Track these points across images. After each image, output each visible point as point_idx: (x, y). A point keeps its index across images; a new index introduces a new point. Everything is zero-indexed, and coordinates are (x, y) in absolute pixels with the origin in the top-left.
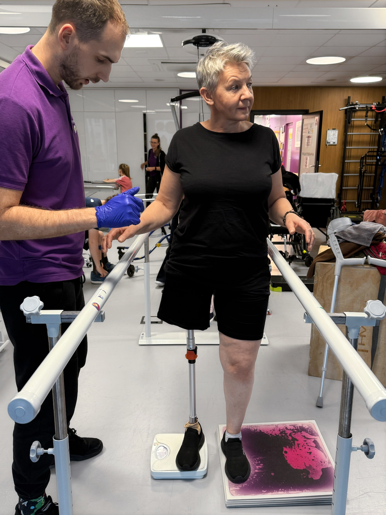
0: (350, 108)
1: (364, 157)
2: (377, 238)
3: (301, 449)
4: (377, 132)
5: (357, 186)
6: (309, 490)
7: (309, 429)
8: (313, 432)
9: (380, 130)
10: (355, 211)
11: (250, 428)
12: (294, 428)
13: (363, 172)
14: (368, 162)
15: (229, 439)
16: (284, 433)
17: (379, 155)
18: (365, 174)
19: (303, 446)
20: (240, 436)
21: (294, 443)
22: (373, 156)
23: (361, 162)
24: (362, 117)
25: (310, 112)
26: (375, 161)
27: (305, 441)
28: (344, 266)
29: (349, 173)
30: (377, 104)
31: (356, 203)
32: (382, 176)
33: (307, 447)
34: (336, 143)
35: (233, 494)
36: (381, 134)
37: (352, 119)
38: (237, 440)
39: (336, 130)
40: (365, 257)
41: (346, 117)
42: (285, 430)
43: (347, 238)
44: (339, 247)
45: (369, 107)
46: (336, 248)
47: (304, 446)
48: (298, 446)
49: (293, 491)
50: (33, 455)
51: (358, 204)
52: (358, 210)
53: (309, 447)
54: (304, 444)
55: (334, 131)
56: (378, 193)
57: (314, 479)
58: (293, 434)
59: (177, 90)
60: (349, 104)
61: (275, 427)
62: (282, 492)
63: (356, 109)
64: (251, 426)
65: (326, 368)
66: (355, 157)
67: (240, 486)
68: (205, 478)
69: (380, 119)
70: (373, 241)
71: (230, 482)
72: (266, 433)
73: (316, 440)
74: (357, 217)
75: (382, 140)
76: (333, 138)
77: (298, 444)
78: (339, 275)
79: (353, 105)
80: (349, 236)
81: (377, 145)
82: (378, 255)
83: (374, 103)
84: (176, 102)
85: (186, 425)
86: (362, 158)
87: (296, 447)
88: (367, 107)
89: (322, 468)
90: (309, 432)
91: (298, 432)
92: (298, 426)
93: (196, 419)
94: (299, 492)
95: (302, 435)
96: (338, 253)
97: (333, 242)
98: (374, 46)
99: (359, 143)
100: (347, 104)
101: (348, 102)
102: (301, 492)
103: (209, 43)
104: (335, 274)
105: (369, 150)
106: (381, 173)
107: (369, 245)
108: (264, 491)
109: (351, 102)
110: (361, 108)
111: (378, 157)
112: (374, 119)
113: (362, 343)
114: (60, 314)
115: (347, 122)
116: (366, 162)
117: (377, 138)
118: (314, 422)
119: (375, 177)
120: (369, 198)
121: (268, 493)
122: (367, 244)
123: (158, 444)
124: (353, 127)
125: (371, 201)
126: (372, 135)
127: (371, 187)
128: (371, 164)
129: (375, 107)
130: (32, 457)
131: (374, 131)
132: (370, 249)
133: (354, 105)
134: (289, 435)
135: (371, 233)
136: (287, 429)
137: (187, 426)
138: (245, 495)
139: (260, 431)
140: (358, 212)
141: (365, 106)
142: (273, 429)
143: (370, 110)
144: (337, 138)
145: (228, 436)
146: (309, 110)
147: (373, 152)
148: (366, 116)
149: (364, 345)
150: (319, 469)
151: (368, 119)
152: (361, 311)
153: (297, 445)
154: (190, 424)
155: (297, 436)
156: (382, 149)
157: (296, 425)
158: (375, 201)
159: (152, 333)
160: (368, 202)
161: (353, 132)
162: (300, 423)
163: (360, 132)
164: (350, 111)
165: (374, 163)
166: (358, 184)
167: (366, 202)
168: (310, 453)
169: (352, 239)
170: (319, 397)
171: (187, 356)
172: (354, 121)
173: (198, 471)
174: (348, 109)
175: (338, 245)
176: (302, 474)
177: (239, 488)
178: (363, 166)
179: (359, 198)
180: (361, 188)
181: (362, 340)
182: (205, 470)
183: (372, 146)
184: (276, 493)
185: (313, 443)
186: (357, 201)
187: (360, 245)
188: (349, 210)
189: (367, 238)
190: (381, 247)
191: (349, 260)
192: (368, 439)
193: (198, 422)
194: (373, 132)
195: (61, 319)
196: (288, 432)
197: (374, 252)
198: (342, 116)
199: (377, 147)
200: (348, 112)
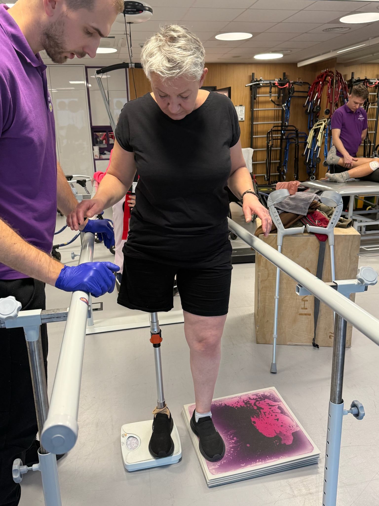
0: (255, 84)
1: (270, 132)
2: (313, 207)
3: (268, 417)
4: (280, 107)
5: (265, 160)
6: (285, 456)
7: (271, 396)
8: (276, 398)
9: (283, 105)
10: (265, 184)
11: (215, 404)
12: (257, 397)
13: (270, 146)
14: (274, 137)
15: (200, 419)
16: (248, 404)
17: (284, 129)
18: (272, 149)
19: (269, 414)
20: (210, 414)
21: (260, 412)
22: (278, 131)
23: (267, 137)
24: (265, 93)
25: (217, 89)
26: (280, 135)
27: (270, 408)
28: (285, 236)
29: (257, 149)
30: (278, 80)
31: (266, 176)
32: (287, 149)
33: (273, 414)
34: (244, 119)
35: (213, 473)
36: (285, 109)
37: (257, 95)
38: (208, 418)
39: (243, 106)
40: (304, 226)
41: (251, 94)
42: (249, 400)
43: (285, 209)
44: (280, 219)
45: (272, 83)
46: (276, 220)
47: (271, 413)
48: (265, 415)
49: (270, 460)
50: (16, 475)
51: (267, 177)
52: (267, 182)
53: (275, 414)
54: (270, 412)
55: (241, 107)
56: (284, 166)
57: (287, 444)
58: (258, 404)
59: (83, 67)
60: (253, 80)
61: (239, 399)
62: (260, 463)
63: (260, 85)
64: (216, 401)
65: (277, 335)
66: (262, 133)
67: (219, 463)
68: (181, 462)
69: (282, 95)
70: (309, 210)
71: (207, 461)
72: (231, 406)
73: (280, 406)
74: (268, 189)
75: (285, 115)
76: (241, 115)
77: (265, 413)
78: (281, 245)
79: (257, 81)
80: (287, 207)
81: (281, 120)
82: (314, 223)
83: (276, 80)
84: (102, 74)
85: (154, 411)
86: (269, 133)
87: (263, 416)
88: (270, 83)
89: (292, 432)
90: (272, 399)
91: (262, 400)
92: (260, 395)
93: (164, 405)
94: (276, 459)
95: (266, 402)
96: (279, 224)
97: (274, 214)
98: (281, 22)
99: (264, 118)
100: (252, 81)
101: (252, 78)
102: (278, 459)
103: (136, 10)
104: (278, 245)
105: (274, 125)
106: (286, 147)
107: (306, 214)
108: (243, 465)
109: (256, 79)
110: (265, 84)
111: (283, 132)
112: (277, 95)
113: (305, 307)
114: (40, 314)
115: (253, 98)
116: (272, 136)
117: (280, 113)
118: (273, 388)
119: (281, 151)
120: (277, 171)
121: (247, 466)
122: (304, 213)
123: (126, 435)
124: (258, 103)
125: (278, 174)
126: (276, 111)
127: (278, 160)
128: (276, 138)
129: (278, 83)
130: (16, 478)
131: (278, 106)
132: (307, 218)
133: (259, 81)
134: (254, 405)
135: (307, 202)
136: (250, 399)
137: (156, 412)
138: (225, 472)
139: (225, 405)
140: (269, 185)
141: (269, 83)
142: (237, 402)
143: (273, 86)
144: (244, 114)
145: (198, 416)
146: (216, 87)
147: (278, 126)
148: (270, 92)
149: (306, 309)
150: (289, 434)
151: (272, 95)
152: (355, 278)
153: (263, 414)
154: (158, 410)
155: (262, 404)
156: (286, 124)
157: (258, 394)
158: (282, 173)
159: (94, 321)
160: (276, 175)
161: (258, 108)
162: (261, 391)
163: (265, 108)
164: (255, 87)
165: (279, 138)
166: (266, 158)
167: (274, 175)
168: (278, 420)
169: (290, 209)
170: (272, 363)
171: (152, 340)
172: (259, 97)
173: (173, 456)
174: (253, 85)
175: (279, 216)
176: (275, 442)
177: (218, 466)
178: (270, 140)
179: (268, 172)
180: (269, 162)
181: (304, 304)
182: (180, 454)
183: (276, 121)
184: (254, 465)
185: (278, 410)
186: (266, 174)
187: (298, 215)
188: (259, 184)
189: (304, 207)
190: (316, 216)
191: (290, 230)
192: (356, 401)
193: (166, 407)
194: (277, 108)
195: (41, 319)
196: (253, 402)
197: (311, 221)
198: (247, 92)
199: (281, 122)
200: (253, 88)
